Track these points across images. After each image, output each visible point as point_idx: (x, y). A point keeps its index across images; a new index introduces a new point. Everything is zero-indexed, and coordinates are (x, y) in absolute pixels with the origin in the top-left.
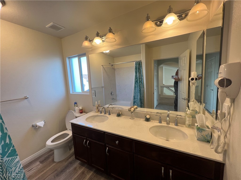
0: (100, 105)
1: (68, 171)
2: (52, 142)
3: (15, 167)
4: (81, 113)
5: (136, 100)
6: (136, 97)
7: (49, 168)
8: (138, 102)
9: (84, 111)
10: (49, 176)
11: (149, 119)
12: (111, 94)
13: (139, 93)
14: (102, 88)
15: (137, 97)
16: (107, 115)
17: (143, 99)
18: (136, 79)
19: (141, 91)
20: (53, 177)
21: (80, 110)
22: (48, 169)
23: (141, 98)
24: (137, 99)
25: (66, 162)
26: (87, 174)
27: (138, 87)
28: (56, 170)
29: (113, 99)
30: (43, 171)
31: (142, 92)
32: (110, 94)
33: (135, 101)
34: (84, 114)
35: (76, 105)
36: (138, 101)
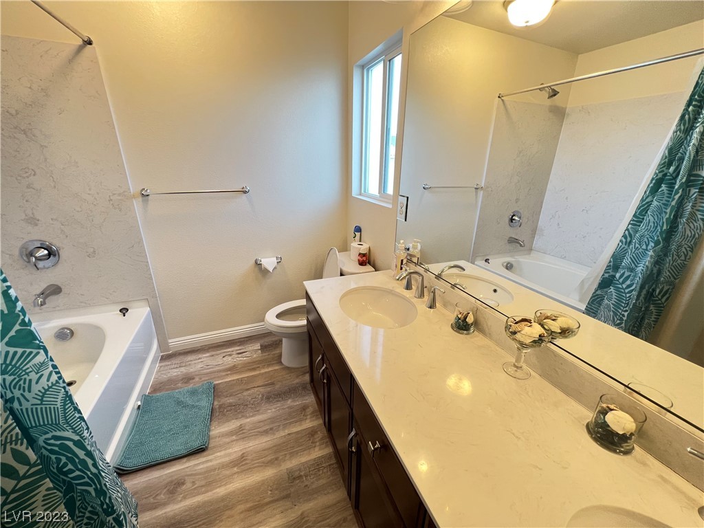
0: (414, 256)
1: (289, 402)
2: (279, 316)
3: (37, 373)
4: (362, 263)
5: (618, 275)
6: (626, 261)
7: (266, 370)
8: (629, 286)
9: (374, 261)
10: (256, 389)
11: (624, 438)
12: (512, 220)
13: (657, 243)
14: (476, 193)
15: (636, 261)
16: (421, 305)
17: (672, 284)
18: (670, 164)
19: (677, 238)
20: (260, 396)
21: (360, 254)
22: (263, 371)
23: (659, 272)
24: (632, 270)
25: (297, 377)
26: (318, 444)
27: (660, 211)
28: (273, 384)
29: (513, 241)
30: (254, 369)
31: (680, 246)
32: (507, 220)
33: (615, 276)
34: (369, 268)
35: (358, 234)
36: (628, 282)
